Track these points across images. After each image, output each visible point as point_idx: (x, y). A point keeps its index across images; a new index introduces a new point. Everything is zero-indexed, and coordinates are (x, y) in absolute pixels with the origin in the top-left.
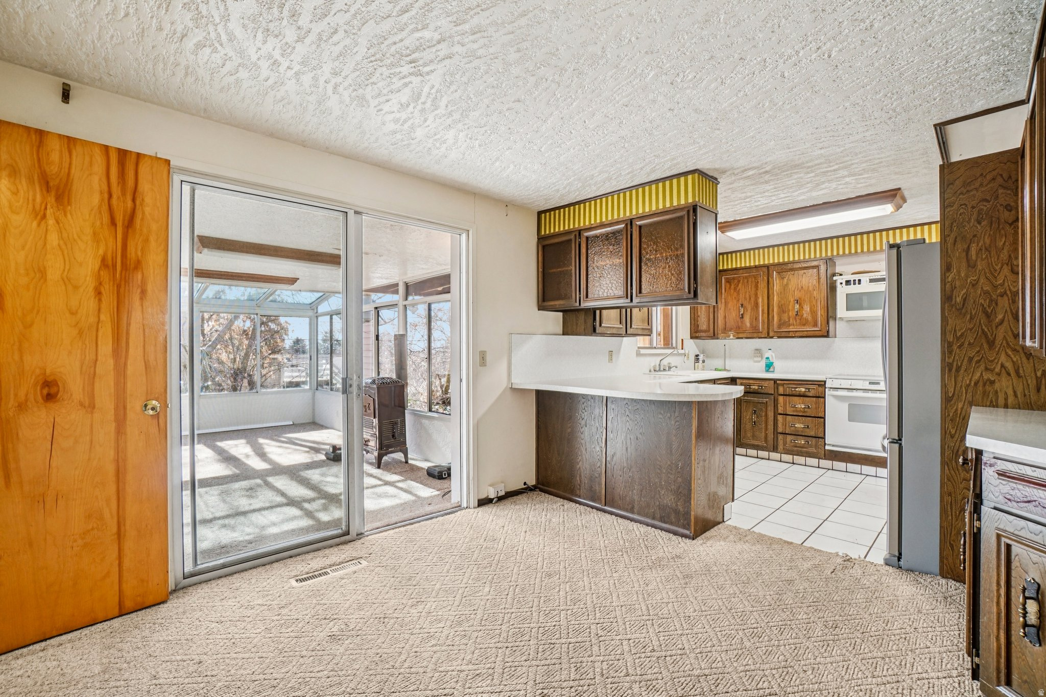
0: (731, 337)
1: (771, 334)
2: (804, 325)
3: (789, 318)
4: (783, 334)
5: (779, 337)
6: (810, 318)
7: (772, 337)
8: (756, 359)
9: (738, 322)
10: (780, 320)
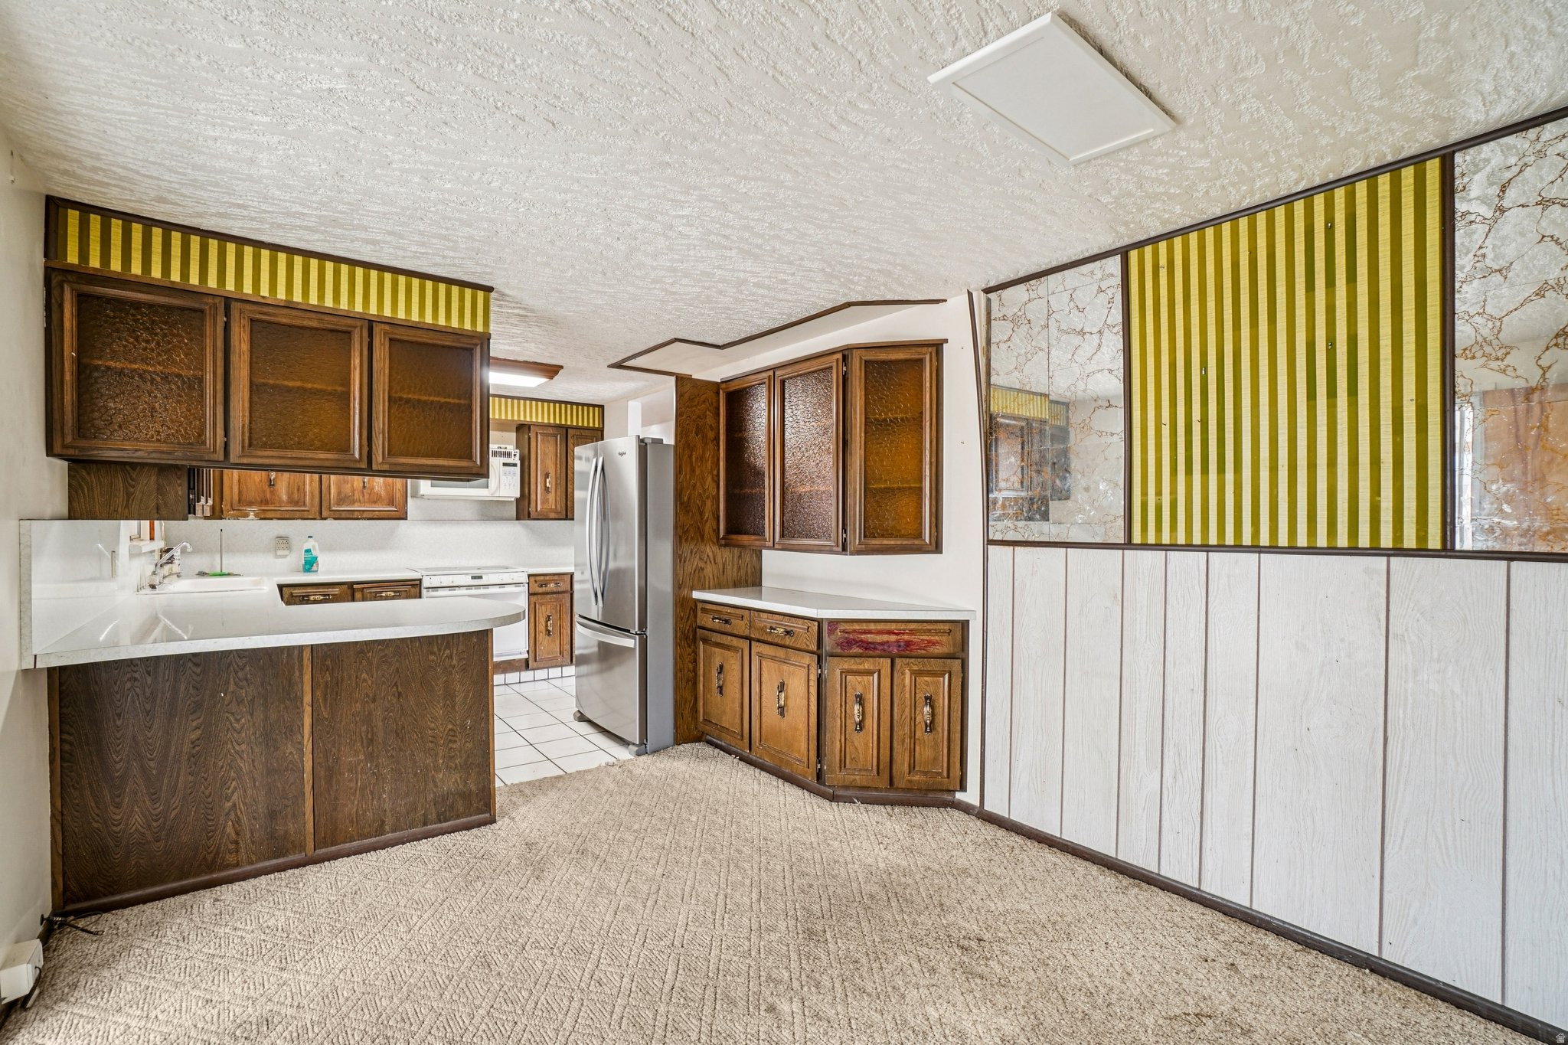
0: (252, 516)
1: (325, 514)
2: (375, 502)
3: (353, 491)
4: (344, 515)
5: (335, 519)
6: (383, 493)
7: (325, 519)
8: (279, 553)
9: (264, 492)
10: (339, 493)
